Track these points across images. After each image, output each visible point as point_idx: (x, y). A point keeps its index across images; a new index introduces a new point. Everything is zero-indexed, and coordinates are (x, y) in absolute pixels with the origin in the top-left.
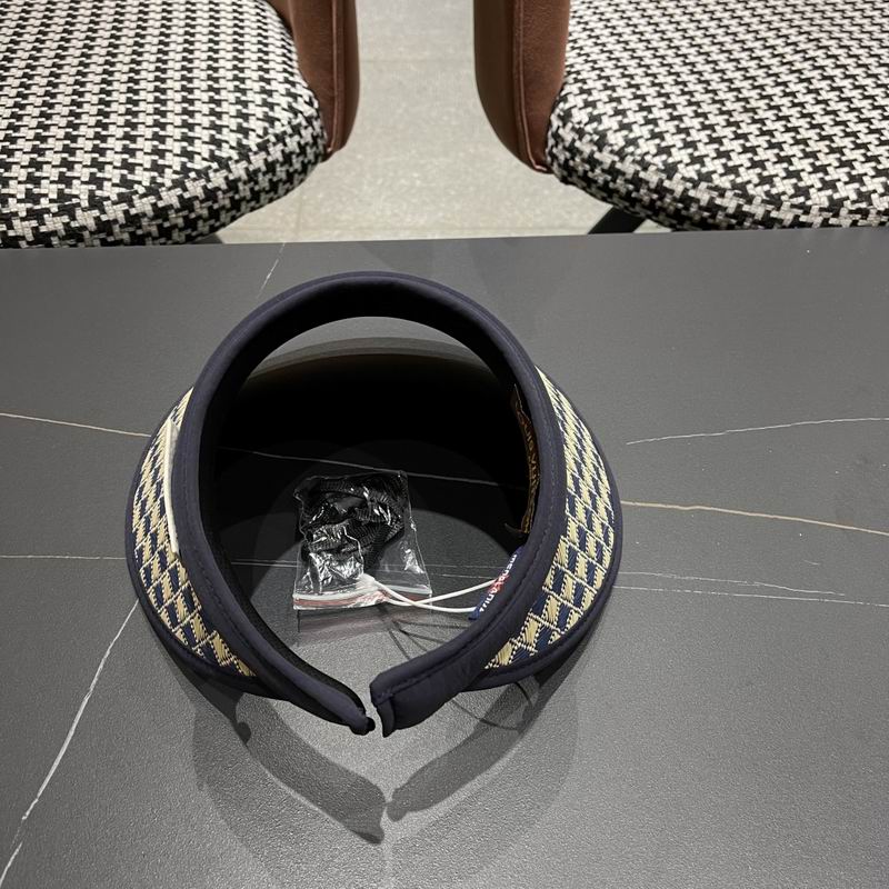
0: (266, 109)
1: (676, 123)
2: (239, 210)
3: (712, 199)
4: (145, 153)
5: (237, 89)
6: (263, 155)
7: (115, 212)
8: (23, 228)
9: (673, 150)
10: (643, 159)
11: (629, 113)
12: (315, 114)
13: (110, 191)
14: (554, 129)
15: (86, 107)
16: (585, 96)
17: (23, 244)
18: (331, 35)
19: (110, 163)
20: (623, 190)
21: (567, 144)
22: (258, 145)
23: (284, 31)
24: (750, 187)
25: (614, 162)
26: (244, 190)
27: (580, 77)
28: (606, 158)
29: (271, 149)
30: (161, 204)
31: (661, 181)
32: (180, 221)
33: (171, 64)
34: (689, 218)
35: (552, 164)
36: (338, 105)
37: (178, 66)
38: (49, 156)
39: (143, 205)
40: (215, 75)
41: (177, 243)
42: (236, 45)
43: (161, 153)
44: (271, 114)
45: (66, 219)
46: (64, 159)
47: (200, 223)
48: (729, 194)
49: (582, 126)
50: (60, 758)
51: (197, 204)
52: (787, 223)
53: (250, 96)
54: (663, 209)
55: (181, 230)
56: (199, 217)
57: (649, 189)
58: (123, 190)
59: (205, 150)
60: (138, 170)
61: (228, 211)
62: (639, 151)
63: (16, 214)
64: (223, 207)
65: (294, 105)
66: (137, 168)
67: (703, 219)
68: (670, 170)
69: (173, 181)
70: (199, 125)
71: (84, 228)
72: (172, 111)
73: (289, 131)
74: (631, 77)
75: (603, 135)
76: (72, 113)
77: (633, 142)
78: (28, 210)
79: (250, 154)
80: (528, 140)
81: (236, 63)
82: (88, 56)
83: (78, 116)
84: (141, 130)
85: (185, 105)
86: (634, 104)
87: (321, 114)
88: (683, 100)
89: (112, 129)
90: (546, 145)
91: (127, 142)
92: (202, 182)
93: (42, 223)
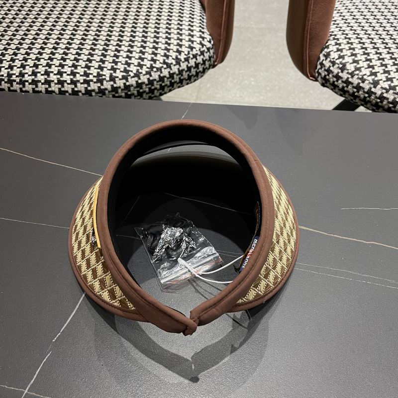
0: (190, 43)
1: (381, 61)
2: (173, 87)
3: (395, 98)
4: (136, 59)
5: (178, 33)
6: (186, 63)
7: (120, 83)
8: (81, 87)
9: (378, 74)
10: (363, 77)
11: (358, 55)
12: (211, 47)
13: (119, 74)
14: (321, 61)
15: (113, 37)
16: (337, 46)
17: (80, 94)
18: (223, 12)
19: (120, 62)
20: (351, 91)
21: (326, 68)
22: (185, 59)
23: (202, 9)
25: (348, 78)
26: (176, 78)
27: (336, 37)
28: (344, 75)
29: (190, 61)
30: (140, 81)
31: (371, 88)
32: (147, 90)
33: (151, 21)
34: (383, 107)
35: (318, 77)
36: (222, 44)
37: (154, 22)
38: (95, 57)
39: (132, 81)
40: (169, 27)
41: (145, 99)
42: (180, 14)
43: (142, 59)
44: (192, 45)
45: (99, 85)
46: (101, 59)
47: (156, 91)
49: (335, 60)
50: (71, 317)
51: (155, 83)
53: (184, 37)
54: (369, 102)
55: (147, 93)
56: (156, 89)
57: (364, 92)
58: (124, 74)
59: (161, 59)
60: (132, 66)
61: (168, 87)
62: (361, 74)
63: (78, 81)
64: (166, 85)
65: (203, 42)
66: (131, 65)
67: (389, 108)
68: (376, 83)
69: (146, 72)
70: (160, 48)
71: (106, 89)
72: (149, 41)
73: (199, 53)
74: (361, 39)
75: (344, 65)
76: (107, 40)
77: (359, 69)
78: (84, 80)
79: (181, 62)
80: (308, 65)
81: (179, 22)
82: (116, 15)
83: (109, 41)
84: (135, 48)
85: (155, 39)
86: (361, 52)
87: (214, 47)
88: (385, 51)
89: (123, 47)
90: (316, 68)
91: (128, 53)
92: (159, 73)
93: (89, 85)
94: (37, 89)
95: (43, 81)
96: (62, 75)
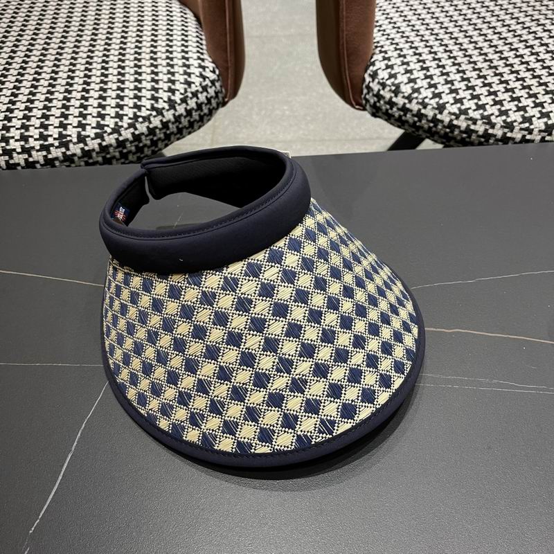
0: (186, 77)
1: (445, 77)
2: (169, 140)
3: (468, 126)
4: (112, 107)
5: (168, 65)
6: (184, 105)
7: (93, 144)
8: (38, 156)
9: (443, 95)
10: (423, 101)
11: (414, 72)
12: (217, 78)
13: (90, 132)
14: (367, 83)
15: (77, 80)
16: (386, 62)
17: (38, 166)
18: (226, 29)
19: (90, 114)
20: (411, 121)
21: (375, 93)
22: (181, 99)
23: (197, 26)
24: (493, 118)
25: (405, 104)
26: (173, 128)
27: (383, 50)
28: (400, 101)
29: (189, 102)
30: (121, 138)
31: (435, 115)
32: (133, 149)
33: (128, 50)
34: (454, 138)
35: (366, 105)
36: (231, 72)
37: (132, 51)
38: (54, 111)
39: (110, 140)
40: (155, 56)
41: (131, 163)
42: (168, 37)
43: (121, 107)
44: (189, 79)
45: (63, 150)
46: (63, 113)
47: (146, 149)
48: (479, 122)
49: (384, 81)
51: (143, 138)
52: (518, 140)
53: (176, 69)
54: (437, 133)
55: (134, 154)
56: (145, 146)
57: (428, 120)
58: (98, 131)
59: (148, 104)
60: (107, 118)
61: (163, 141)
62: (421, 96)
63: (33, 148)
64: (160, 139)
65: (204, 73)
66: (107, 116)
67: (463, 139)
68: (441, 108)
69: (128, 124)
70: (145, 88)
71: (74, 155)
72: (128, 80)
73: (200, 89)
74: (416, 48)
75: (398, 86)
76: (68, 84)
77: (417, 90)
78: (41, 145)
79: (176, 105)
80: (350, 91)
81: (168, 48)
82: (78, 47)
83: (71, 85)
84: (109, 93)
85: (136, 76)
86: (418, 66)
87: (220, 78)
88: (450, 62)
89: (92, 93)
90: (362, 93)
91: (101, 101)
92: (146, 124)
93: (49, 152)
96: (9, 142)
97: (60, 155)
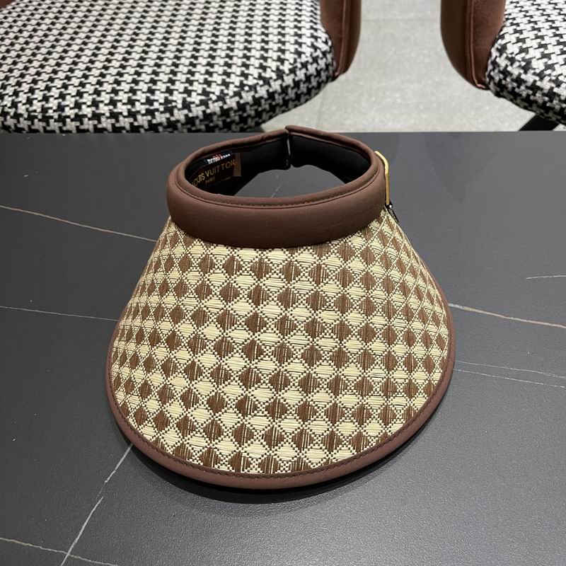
0: (297, 46)
2: (274, 112)
5: (280, 34)
6: (292, 76)
7: (197, 111)
8: (143, 120)
10: (557, 79)
11: (549, 46)
12: (328, 50)
13: (195, 98)
14: (493, 58)
15: (186, 46)
16: (517, 35)
17: (142, 130)
19: (197, 81)
20: (540, 101)
21: (501, 69)
22: (290, 70)
25: (535, 81)
26: (279, 99)
27: (515, 22)
28: (529, 78)
29: (298, 73)
30: (225, 107)
32: (237, 118)
33: (240, 19)
35: (489, 83)
36: (344, 44)
37: (244, 20)
38: (162, 76)
39: (215, 107)
40: (267, 25)
41: (234, 132)
42: (281, 6)
43: (228, 75)
44: (300, 49)
45: (168, 115)
46: (170, 78)
47: (249, 120)
49: (513, 56)
51: (248, 107)
53: (287, 38)
55: (237, 124)
56: (249, 116)
57: (560, 101)
58: (203, 98)
59: (255, 73)
60: (214, 85)
61: (268, 112)
62: (554, 73)
63: (139, 112)
64: (264, 110)
65: (315, 44)
69: (234, 92)
70: (254, 56)
71: (178, 121)
72: (237, 48)
73: (311, 60)
75: (528, 62)
76: (178, 50)
77: (551, 67)
78: (147, 110)
79: (284, 75)
80: (473, 67)
81: (280, 17)
82: (191, 15)
83: (180, 51)
84: (218, 60)
85: (246, 44)
86: (554, 41)
87: (332, 50)
89: (200, 60)
90: (487, 69)
91: (208, 68)
92: (252, 93)
93: (154, 117)
94: (82, 127)
95: (90, 116)
96: (116, 105)
97: (164, 120)
